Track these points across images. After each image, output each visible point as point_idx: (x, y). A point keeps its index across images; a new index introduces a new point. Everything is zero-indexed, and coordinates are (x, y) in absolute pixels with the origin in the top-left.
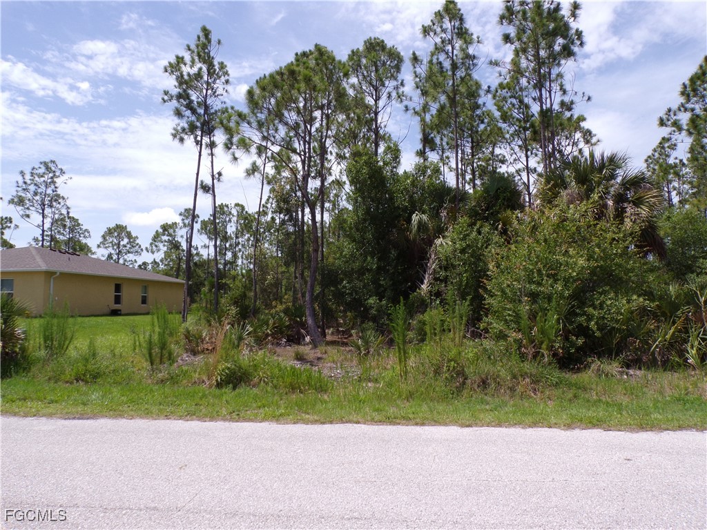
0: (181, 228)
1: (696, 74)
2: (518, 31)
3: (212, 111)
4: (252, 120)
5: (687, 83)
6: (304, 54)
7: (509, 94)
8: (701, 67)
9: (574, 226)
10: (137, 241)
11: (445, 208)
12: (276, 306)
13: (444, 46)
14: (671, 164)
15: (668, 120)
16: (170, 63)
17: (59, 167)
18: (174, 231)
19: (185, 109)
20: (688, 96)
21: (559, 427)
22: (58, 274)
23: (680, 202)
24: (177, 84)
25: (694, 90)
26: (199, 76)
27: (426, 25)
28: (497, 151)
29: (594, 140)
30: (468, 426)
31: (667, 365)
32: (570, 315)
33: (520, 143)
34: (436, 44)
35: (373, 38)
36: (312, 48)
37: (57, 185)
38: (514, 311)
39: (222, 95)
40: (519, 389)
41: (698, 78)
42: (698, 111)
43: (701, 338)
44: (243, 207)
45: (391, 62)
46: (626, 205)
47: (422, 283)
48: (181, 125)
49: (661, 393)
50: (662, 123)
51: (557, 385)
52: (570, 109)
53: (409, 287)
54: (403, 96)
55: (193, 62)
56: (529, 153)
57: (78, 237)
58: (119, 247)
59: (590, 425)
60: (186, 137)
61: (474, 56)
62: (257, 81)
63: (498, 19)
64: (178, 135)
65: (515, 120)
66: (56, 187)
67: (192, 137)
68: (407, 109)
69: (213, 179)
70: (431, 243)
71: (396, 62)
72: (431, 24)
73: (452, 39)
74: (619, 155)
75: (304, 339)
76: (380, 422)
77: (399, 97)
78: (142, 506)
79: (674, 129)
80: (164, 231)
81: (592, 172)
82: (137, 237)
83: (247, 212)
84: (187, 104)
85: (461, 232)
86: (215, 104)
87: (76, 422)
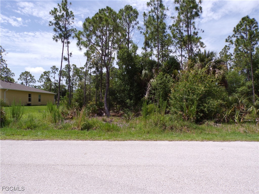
0: (51, 73)
1: (239, 24)
2: (180, 6)
3: (68, 30)
4: (84, 34)
5: (236, 27)
6: (102, 10)
7: (176, 28)
8: (240, 22)
9: (199, 76)
10: (34, 78)
11: (154, 69)
12: (90, 103)
13: (155, 10)
14: (228, 55)
15: (229, 40)
16: (52, 10)
17: (3, 48)
18: (49, 74)
19: (58, 29)
20: (236, 32)
21: (199, 141)
22: (7, 90)
23: (230, 68)
24: (54, 19)
25: (238, 30)
26: (62, 16)
27: (148, 2)
28: (169, 48)
29: (204, 46)
30: (171, 141)
31: (228, 122)
32: (198, 106)
33: (179, 46)
34: (152, 9)
35: (128, 5)
36: (106, 8)
37: (2, 55)
38: (180, 105)
39: (72, 24)
40: (183, 130)
41: (239, 26)
42: (239, 37)
43: (239, 114)
44: (75, 66)
45: (134, 14)
46: (216, 69)
47: (145, 95)
48: (56, 35)
49: (228, 131)
50: (227, 41)
51: (195, 129)
52: (196, 35)
53: (141, 96)
54: (140, 28)
55: (60, 10)
56: (182, 50)
57: (9, 76)
58: (26, 80)
59: (209, 140)
60: (58, 39)
61: (165, 14)
62: (86, 19)
63: (174, 1)
64: (55, 39)
65: (178, 37)
66: (2, 56)
67: (61, 39)
68: (141, 32)
69: (68, 56)
70: (148, 81)
71: (136, 15)
72: (150, 2)
73: (158, 7)
74: (214, 52)
75: (103, 114)
76: (142, 140)
77: (138, 28)
78: (80, 165)
79: (230, 43)
80: (45, 74)
81: (205, 58)
82: (34, 76)
83: (77, 68)
84: (58, 27)
85: (160, 77)
86: (69, 27)
87: (37, 142)
